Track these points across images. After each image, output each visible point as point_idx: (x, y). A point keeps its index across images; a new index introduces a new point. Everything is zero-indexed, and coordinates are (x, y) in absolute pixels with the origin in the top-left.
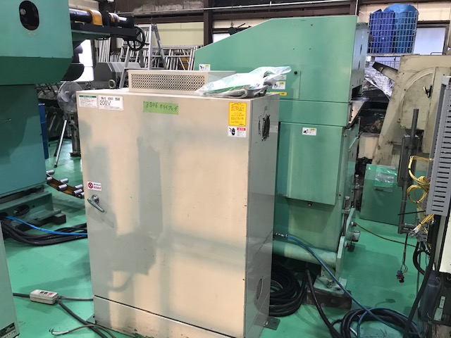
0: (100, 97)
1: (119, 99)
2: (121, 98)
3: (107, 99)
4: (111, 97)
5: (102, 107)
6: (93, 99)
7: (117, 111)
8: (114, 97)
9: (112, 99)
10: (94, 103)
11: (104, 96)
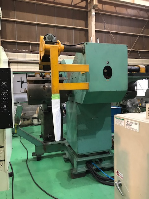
0: (126, 120)
1: (137, 124)
2: (138, 123)
3: (130, 123)
4: (132, 122)
5: (127, 127)
6: (122, 121)
7: (135, 131)
8: (134, 122)
9: (133, 123)
10: (123, 124)
11: (128, 121)
